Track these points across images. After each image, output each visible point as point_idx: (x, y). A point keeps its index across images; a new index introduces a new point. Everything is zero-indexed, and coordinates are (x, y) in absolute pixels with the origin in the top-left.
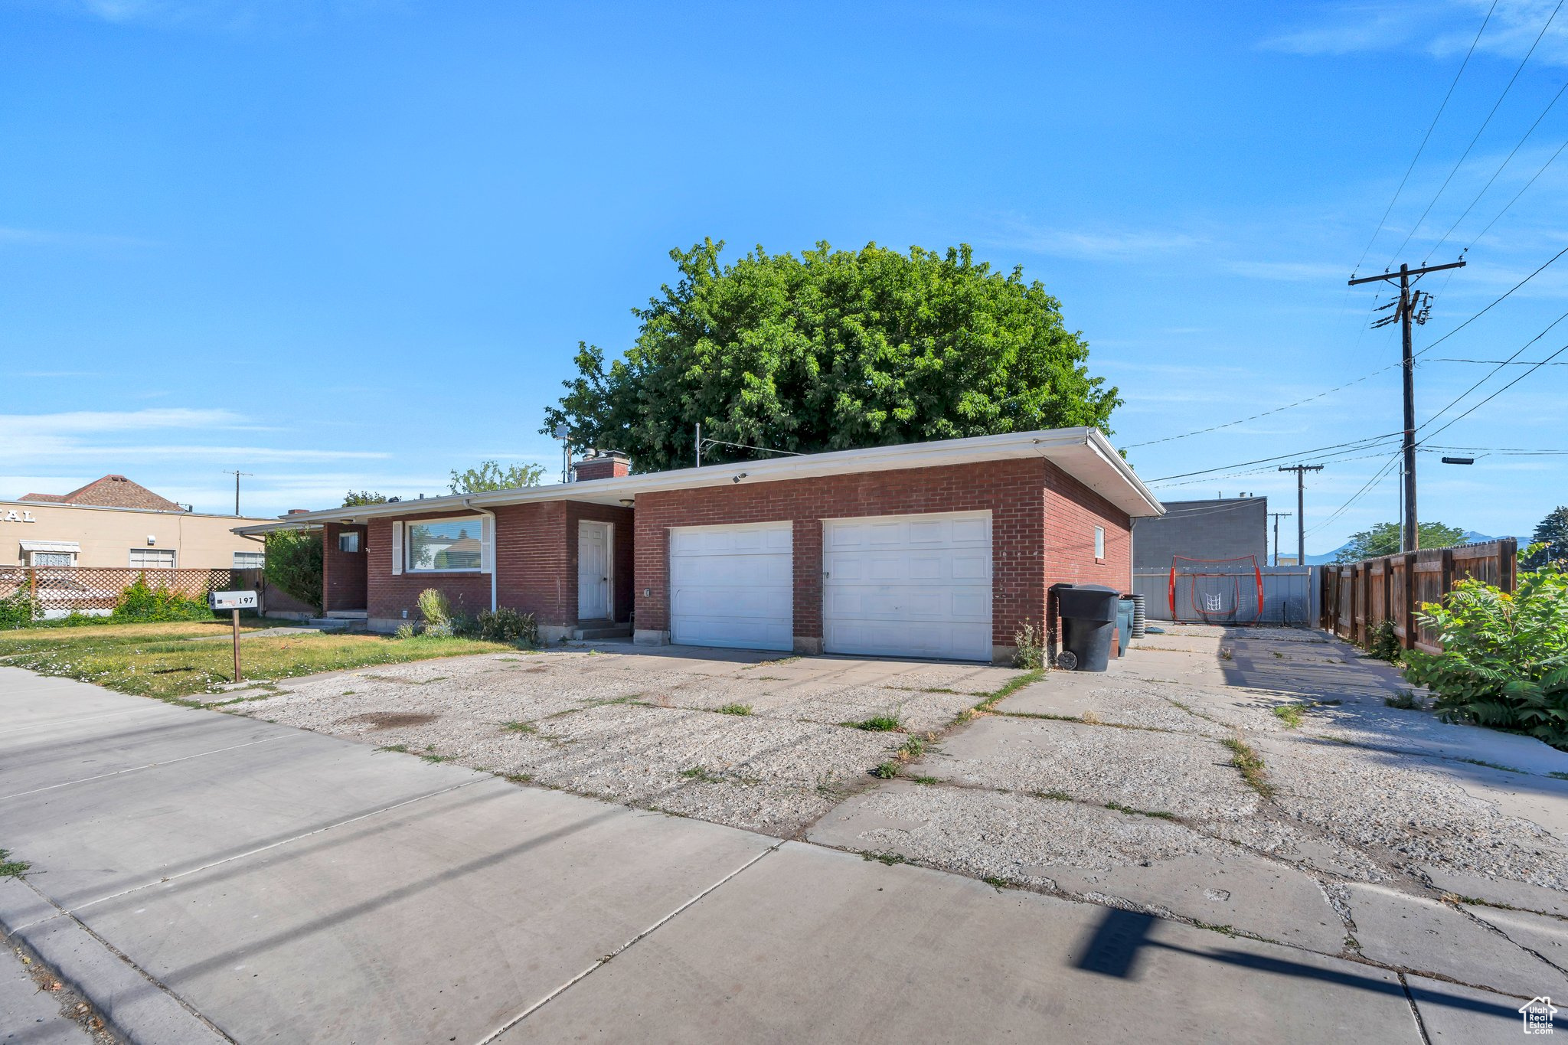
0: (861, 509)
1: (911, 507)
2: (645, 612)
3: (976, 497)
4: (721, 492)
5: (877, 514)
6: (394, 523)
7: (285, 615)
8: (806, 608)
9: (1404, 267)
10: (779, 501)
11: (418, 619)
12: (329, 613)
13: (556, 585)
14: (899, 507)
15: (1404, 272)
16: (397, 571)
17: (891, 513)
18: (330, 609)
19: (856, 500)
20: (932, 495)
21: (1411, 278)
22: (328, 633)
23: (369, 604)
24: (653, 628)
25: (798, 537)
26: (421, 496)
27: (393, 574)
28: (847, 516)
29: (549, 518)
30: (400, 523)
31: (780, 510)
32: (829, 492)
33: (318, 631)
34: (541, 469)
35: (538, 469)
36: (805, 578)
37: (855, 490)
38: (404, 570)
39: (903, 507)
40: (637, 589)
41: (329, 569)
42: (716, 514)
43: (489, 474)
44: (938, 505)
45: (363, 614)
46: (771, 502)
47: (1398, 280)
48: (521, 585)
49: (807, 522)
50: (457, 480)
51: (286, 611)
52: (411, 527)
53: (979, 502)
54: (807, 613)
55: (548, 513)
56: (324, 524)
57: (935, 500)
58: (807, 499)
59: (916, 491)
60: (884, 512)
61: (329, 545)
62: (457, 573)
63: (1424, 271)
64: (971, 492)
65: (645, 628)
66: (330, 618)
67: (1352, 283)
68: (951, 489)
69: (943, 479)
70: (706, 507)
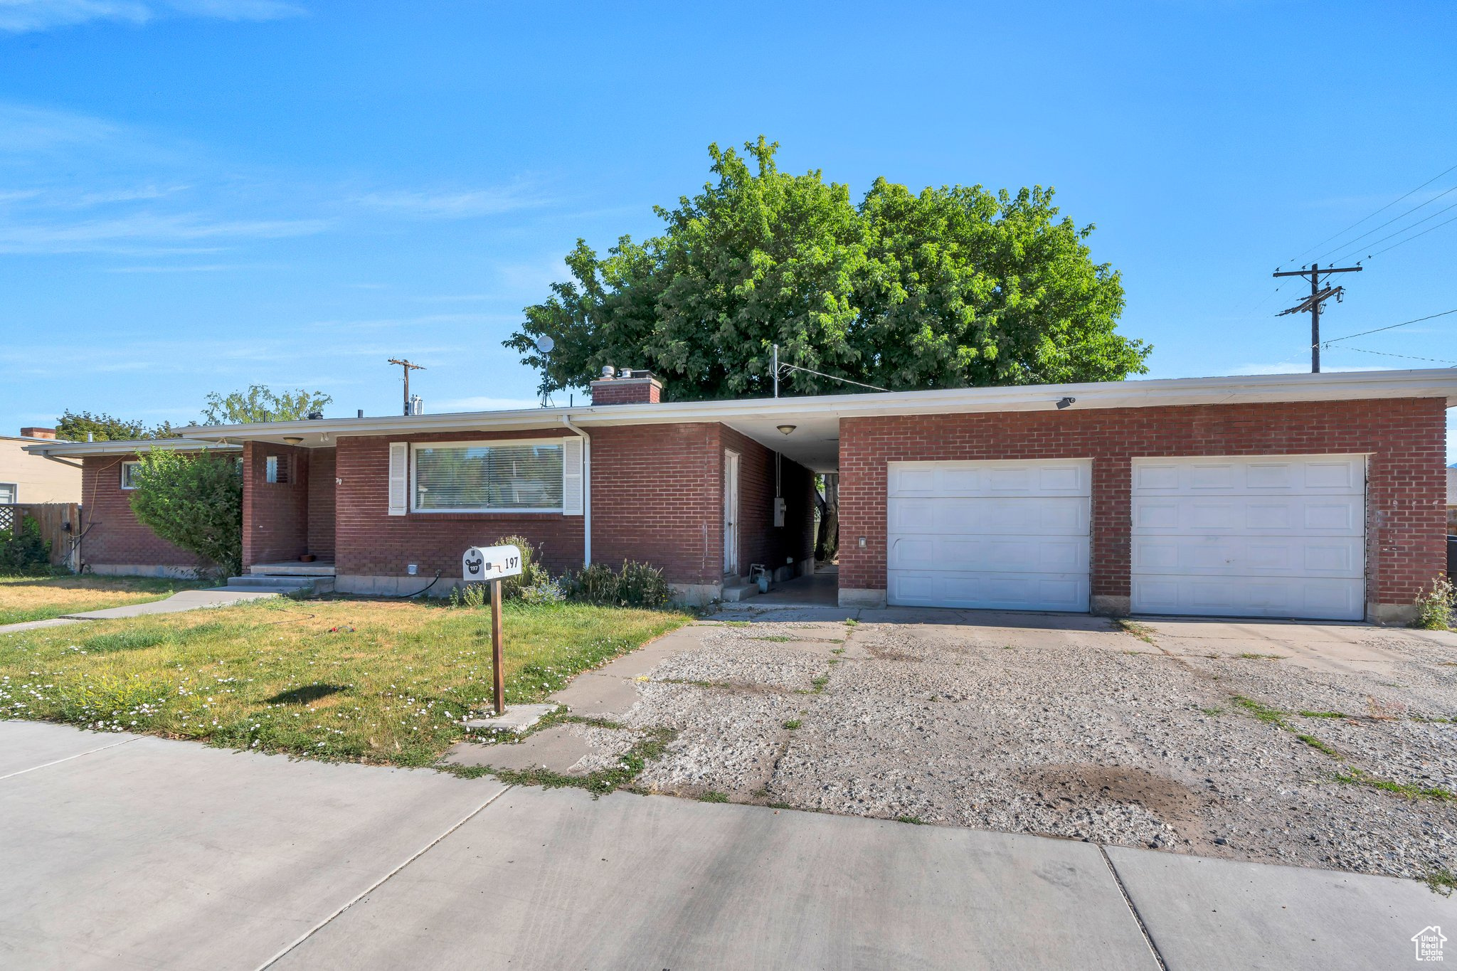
0: (1196, 447)
1: (1269, 446)
2: (856, 567)
3: (1357, 438)
4: (983, 421)
5: (1221, 453)
6: (392, 445)
7: (122, 569)
8: (1116, 562)
9: (1315, 267)
10: (1074, 434)
11: (440, 576)
12: (252, 568)
13: (701, 531)
14: (1251, 446)
15: (1315, 271)
16: (397, 508)
17: (1240, 453)
18: (255, 562)
19: (1191, 437)
20: (1297, 434)
21: (1321, 277)
22: (296, 597)
23: (339, 556)
24: (869, 586)
25: (1100, 478)
26: (360, 412)
27: (389, 514)
28: (1176, 454)
29: (689, 444)
30: (404, 444)
31: (1078, 445)
32: (1150, 426)
33: (275, 595)
34: (326, 398)
35: (322, 398)
36: (1113, 526)
37: (1189, 424)
38: (409, 510)
39: (1257, 446)
40: (844, 537)
41: (254, 506)
42: (976, 447)
43: (259, 400)
44: (1305, 446)
45: (331, 570)
46: (1063, 434)
47: (1310, 277)
48: (636, 531)
49: (1116, 460)
50: (216, 405)
51: (126, 563)
52: (418, 451)
53: (1362, 444)
54: (1116, 567)
55: (687, 438)
56: (245, 444)
57: (1301, 440)
58: (1117, 433)
59: (1273, 429)
60: (1229, 451)
61: (254, 473)
62: (515, 515)
63: (1331, 271)
64: (1351, 433)
65: (857, 587)
66: (257, 575)
67: (1276, 275)
68: (1324, 428)
69: (1313, 417)
70: (958, 437)
